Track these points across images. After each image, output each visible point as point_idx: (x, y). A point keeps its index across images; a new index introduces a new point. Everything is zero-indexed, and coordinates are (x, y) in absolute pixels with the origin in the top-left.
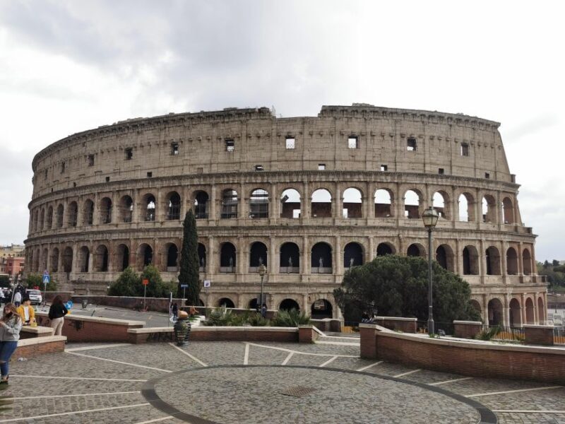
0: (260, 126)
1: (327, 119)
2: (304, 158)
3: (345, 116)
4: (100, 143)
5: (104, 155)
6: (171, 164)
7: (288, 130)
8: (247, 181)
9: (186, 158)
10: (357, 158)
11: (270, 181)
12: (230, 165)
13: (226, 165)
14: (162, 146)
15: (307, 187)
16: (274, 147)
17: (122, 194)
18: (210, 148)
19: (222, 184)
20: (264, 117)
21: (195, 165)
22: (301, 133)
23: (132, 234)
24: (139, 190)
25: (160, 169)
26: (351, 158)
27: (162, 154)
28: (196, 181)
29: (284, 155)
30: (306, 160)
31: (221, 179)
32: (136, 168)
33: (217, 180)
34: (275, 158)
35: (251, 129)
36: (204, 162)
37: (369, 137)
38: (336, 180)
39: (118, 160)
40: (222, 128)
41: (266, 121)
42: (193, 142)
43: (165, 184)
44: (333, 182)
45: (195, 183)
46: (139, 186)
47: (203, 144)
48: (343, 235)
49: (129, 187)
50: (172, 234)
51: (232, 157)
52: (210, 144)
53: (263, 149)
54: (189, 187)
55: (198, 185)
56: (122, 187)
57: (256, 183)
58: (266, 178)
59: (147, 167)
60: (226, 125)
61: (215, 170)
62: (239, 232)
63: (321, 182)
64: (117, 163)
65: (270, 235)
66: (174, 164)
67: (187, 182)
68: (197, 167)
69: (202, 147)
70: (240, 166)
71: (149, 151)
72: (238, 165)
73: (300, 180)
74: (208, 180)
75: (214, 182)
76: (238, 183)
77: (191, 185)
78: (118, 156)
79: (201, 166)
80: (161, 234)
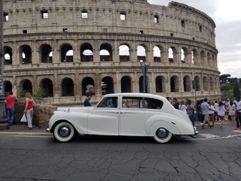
0: (141, 7)
1: (173, 9)
2: (165, 29)
3: (180, 9)
4: (14, 4)
5: (19, 13)
6: (83, 24)
7: (156, 12)
8: (137, 40)
9: (95, 21)
10: (185, 33)
11: (149, 40)
12: (125, 28)
13: (123, 28)
14: (74, 11)
15: (166, 45)
16: (149, 20)
17: (41, 43)
18: (111, 16)
19: (121, 40)
20: (143, 2)
21: (102, 26)
22: (162, 15)
23: (55, 71)
24: (57, 40)
25: (74, 27)
26: (183, 32)
27: (75, 17)
28: (104, 37)
29: (154, 26)
30: (165, 30)
31: (121, 37)
32: (53, 25)
33: (118, 37)
34: (150, 27)
35: (136, 8)
36: (108, 25)
37: (189, 22)
38: (178, 43)
39: (34, 18)
40: (118, 4)
41: (145, 5)
42: (99, 11)
43: (81, 37)
44: (177, 44)
45: (103, 38)
46: (58, 37)
47: (106, 13)
48: (183, 72)
49: (48, 38)
50: (90, 71)
51: (125, 24)
52: (111, 14)
53: (143, 21)
54: (99, 41)
55: (105, 40)
56: (41, 38)
57: (142, 41)
58: (147, 38)
59: (63, 24)
60: (121, 3)
61: (115, 31)
62: (135, 69)
63: (172, 43)
64: (33, 20)
65: (152, 71)
66: (85, 24)
67: (98, 37)
68: (103, 28)
69: (106, 15)
70: (131, 30)
71: (63, 14)
72: (130, 29)
73: (164, 41)
74: (112, 37)
75: (116, 39)
76: (131, 40)
77: (100, 39)
78: (34, 15)
79: (106, 28)
80: (82, 71)
